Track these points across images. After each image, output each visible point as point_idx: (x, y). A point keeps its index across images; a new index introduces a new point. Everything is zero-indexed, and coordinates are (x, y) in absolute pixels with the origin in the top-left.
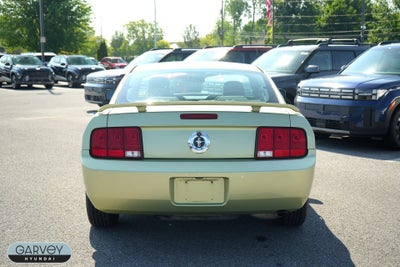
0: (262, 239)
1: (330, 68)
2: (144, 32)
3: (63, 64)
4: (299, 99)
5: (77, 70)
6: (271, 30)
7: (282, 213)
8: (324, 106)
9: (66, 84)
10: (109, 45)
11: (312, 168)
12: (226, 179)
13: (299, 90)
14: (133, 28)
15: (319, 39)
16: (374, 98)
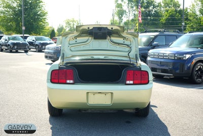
0: (128, 122)
1: (164, 44)
2: (74, 25)
3: (33, 40)
4: (149, 59)
5: (40, 44)
6: (137, 25)
7: (137, 109)
8: (161, 62)
9: (35, 50)
10: (56, 31)
11: (151, 89)
12: (112, 93)
13: (149, 54)
14: (68, 23)
15: (159, 30)
16: (184, 58)
